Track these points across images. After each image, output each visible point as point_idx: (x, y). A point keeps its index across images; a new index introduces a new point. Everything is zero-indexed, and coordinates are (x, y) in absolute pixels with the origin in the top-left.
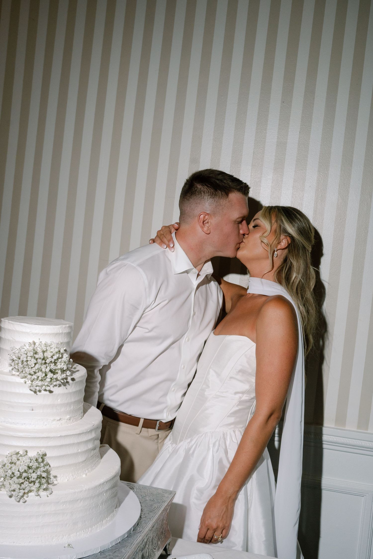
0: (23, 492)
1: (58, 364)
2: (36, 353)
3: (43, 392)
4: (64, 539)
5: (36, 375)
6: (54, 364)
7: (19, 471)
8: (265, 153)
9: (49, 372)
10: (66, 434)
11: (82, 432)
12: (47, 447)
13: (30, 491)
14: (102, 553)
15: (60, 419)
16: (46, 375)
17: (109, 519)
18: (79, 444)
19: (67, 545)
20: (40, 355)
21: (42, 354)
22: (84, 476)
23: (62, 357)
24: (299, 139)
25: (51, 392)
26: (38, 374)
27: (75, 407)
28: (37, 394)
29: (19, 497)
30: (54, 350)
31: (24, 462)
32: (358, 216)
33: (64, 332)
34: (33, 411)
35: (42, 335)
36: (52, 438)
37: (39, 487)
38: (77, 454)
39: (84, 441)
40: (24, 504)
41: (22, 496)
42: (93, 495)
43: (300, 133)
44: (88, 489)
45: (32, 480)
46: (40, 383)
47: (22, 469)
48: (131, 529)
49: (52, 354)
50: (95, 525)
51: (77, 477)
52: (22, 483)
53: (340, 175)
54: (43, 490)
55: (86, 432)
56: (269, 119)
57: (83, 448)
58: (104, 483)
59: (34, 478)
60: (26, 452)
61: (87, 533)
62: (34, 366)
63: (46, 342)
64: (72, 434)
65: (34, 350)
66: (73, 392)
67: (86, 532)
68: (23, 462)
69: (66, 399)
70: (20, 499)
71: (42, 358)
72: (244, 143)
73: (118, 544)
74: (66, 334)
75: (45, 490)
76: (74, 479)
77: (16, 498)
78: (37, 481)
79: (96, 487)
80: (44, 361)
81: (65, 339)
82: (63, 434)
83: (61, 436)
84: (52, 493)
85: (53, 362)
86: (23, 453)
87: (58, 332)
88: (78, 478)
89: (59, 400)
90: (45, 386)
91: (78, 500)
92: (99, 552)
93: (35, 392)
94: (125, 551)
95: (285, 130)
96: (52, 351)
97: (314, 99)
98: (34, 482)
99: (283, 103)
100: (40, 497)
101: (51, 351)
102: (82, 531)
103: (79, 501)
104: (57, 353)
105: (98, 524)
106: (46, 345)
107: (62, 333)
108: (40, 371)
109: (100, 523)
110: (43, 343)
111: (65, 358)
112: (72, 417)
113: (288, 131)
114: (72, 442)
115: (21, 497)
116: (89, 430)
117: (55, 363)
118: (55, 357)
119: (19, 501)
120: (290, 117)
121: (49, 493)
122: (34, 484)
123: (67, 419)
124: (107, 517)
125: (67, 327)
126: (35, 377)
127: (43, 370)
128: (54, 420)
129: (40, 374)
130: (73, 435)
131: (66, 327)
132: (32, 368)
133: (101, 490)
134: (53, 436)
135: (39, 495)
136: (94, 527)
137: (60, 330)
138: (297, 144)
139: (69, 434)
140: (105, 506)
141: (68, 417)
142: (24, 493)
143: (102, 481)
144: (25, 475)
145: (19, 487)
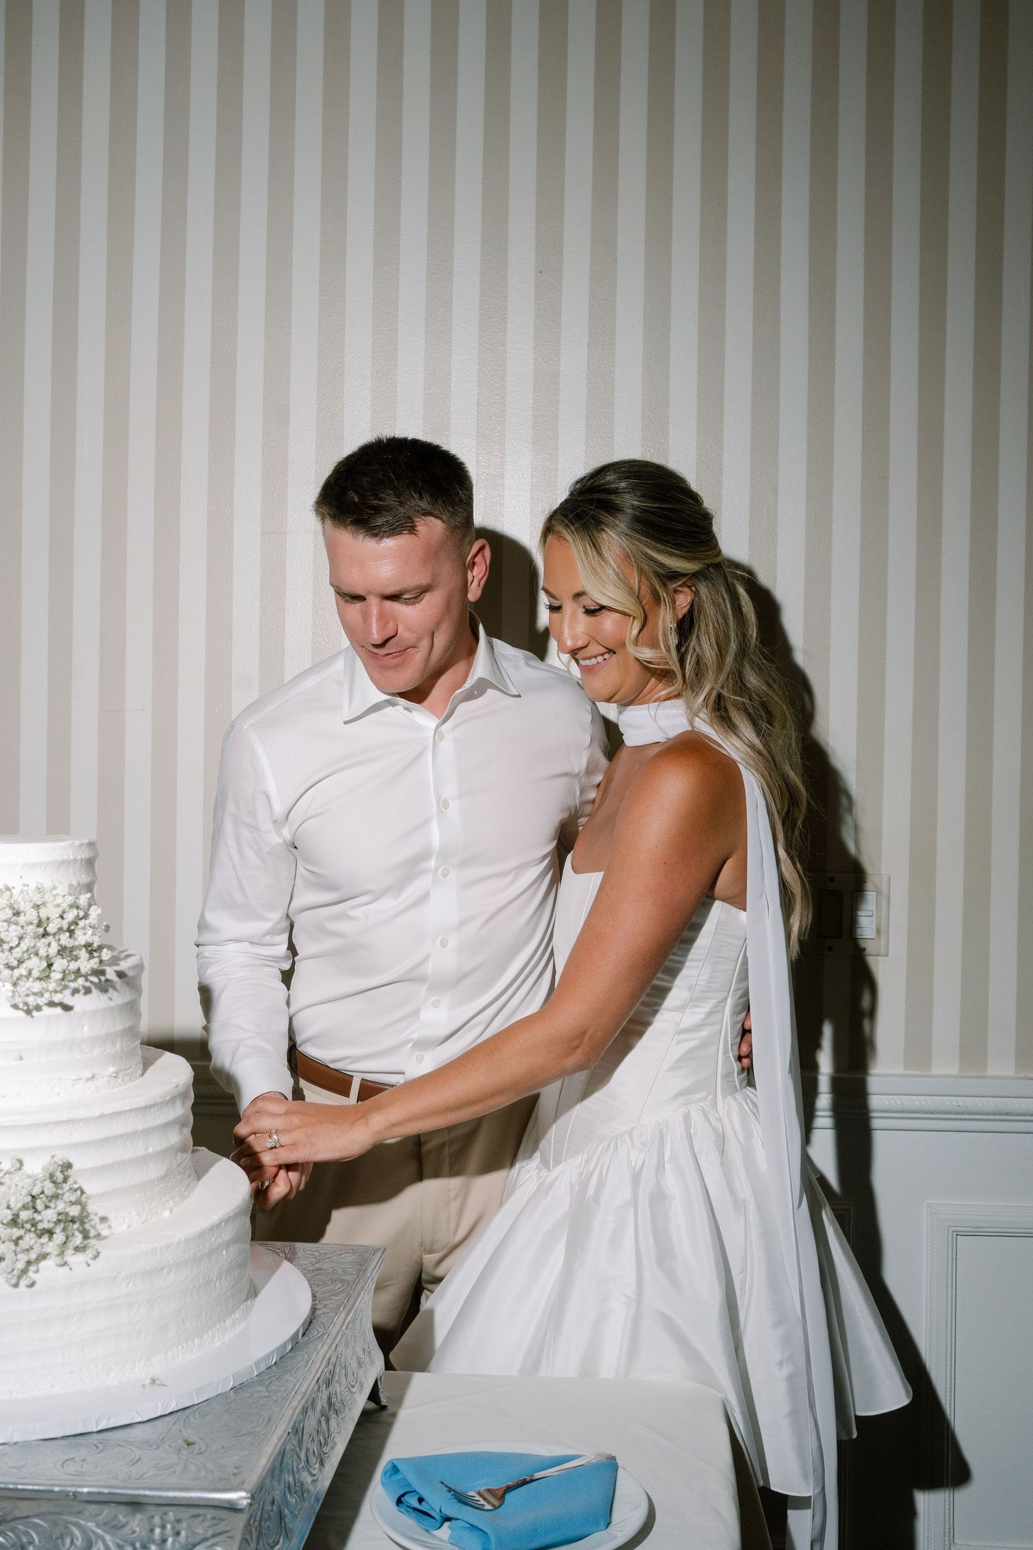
0: (26, 1260)
1: (78, 933)
2: (17, 914)
3: (47, 1011)
4: (137, 1369)
5: (24, 965)
6: (68, 934)
7: (8, 1207)
8: (507, 403)
9: (56, 956)
10: (115, 1110)
11: (152, 1103)
12: (70, 1146)
13: (43, 1256)
14: (238, 1389)
15: (93, 1077)
16: (50, 965)
17: (238, 1316)
18: (147, 1132)
19: (148, 1381)
20: (31, 915)
21: (34, 912)
22: (167, 1214)
23: (86, 917)
24: (589, 361)
25: (67, 1008)
26: (28, 964)
27: (124, 1046)
28: (32, 1017)
29: (15, 1272)
30: (62, 901)
31: (18, 1187)
32: (750, 543)
33: (79, 857)
34: (23, 1062)
35: (26, 868)
36: (80, 1121)
37: (65, 1243)
38: (143, 1160)
39: (159, 1126)
40: (30, 1289)
41: (24, 1271)
42: (199, 1254)
43: (589, 347)
44: (185, 1239)
45: (46, 1225)
46: (37, 986)
47: (17, 1202)
48: (297, 1332)
49: (60, 910)
50: (207, 1332)
51: (149, 1218)
52: (20, 1238)
53: (697, 446)
54: (74, 1252)
55: (161, 1103)
56: (508, 315)
57: (156, 1144)
58: (220, 1223)
59: (49, 1221)
60: (21, 1162)
61: (192, 1350)
62: (17, 943)
63: (39, 883)
64: (128, 1108)
65: (11, 907)
66: (118, 1006)
67: (189, 1348)
68: (14, 1186)
69: (103, 1025)
70: (19, 1278)
71: (36, 922)
72: (452, 380)
73: (274, 1367)
74: (83, 863)
75: (79, 1251)
76: (143, 1223)
77: (9, 1276)
78: (58, 1229)
79: (201, 1235)
80: (41, 930)
81: (83, 876)
82: (108, 1109)
83: (102, 1116)
84: (97, 1256)
85: (65, 929)
86: (13, 1166)
87: (65, 857)
88: (152, 1219)
89: (86, 1029)
90: (51, 994)
91: (163, 1268)
92: (231, 1389)
93: (28, 1012)
94: (295, 1378)
95: (550, 342)
96: (59, 902)
97: (615, 260)
98: (50, 1233)
99: (540, 274)
100: (71, 1269)
101: (56, 902)
102: (180, 1347)
103: (166, 1270)
104: (71, 906)
105: (214, 1329)
106: (39, 890)
107: (75, 861)
108: (32, 956)
109: (218, 1326)
110: (33, 887)
111: (95, 917)
112: (121, 1070)
113: (560, 344)
114: (130, 1129)
115: (20, 1271)
116: (168, 1098)
117: (71, 932)
118: (70, 916)
119: (16, 1285)
120: (561, 307)
121: (91, 1256)
122: (50, 1238)
123: (110, 1076)
124: (234, 1312)
125: (85, 845)
126: (22, 971)
127: (42, 952)
128: (77, 1080)
129: (36, 964)
130: (131, 1110)
131: (82, 845)
132: (11, 948)
133: (215, 1240)
134: (83, 1117)
135: (65, 1264)
136: (205, 1337)
137: (70, 852)
138: (586, 376)
139: (121, 1110)
140: (227, 1283)
141: (112, 1069)
142: (29, 1263)
143: (215, 1218)
144: (25, 1215)
145: (13, 1247)
